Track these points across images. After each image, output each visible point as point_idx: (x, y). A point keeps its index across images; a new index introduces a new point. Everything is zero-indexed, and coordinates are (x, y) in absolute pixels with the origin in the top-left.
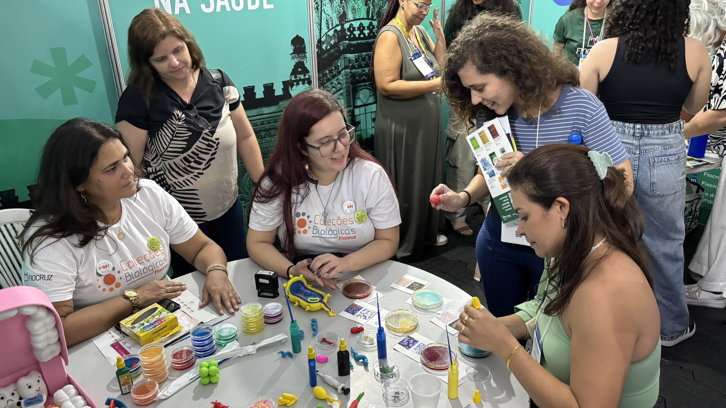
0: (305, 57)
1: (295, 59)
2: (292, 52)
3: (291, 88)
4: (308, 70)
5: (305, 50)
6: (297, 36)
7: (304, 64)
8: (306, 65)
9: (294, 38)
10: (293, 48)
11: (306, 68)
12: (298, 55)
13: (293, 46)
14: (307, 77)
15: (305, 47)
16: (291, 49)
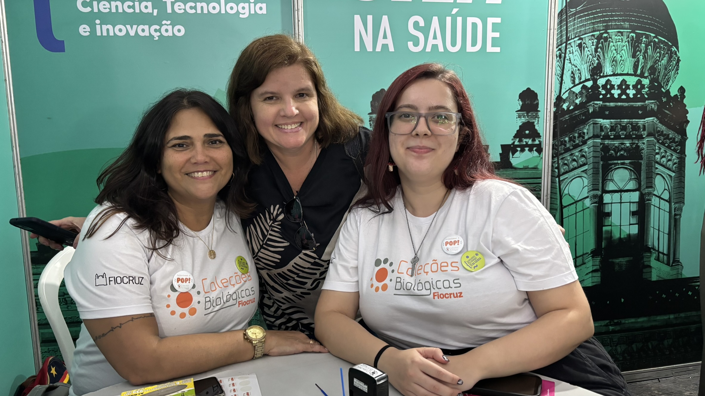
0: (537, 117)
1: (523, 119)
2: (519, 108)
3: (513, 155)
4: (539, 134)
5: (538, 107)
6: (529, 89)
7: (534, 126)
8: (537, 127)
9: (524, 91)
10: (521, 103)
11: (536, 130)
12: (527, 114)
13: (522, 101)
14: (537, 142)
15: (538, 104)
16: (518, 104)
